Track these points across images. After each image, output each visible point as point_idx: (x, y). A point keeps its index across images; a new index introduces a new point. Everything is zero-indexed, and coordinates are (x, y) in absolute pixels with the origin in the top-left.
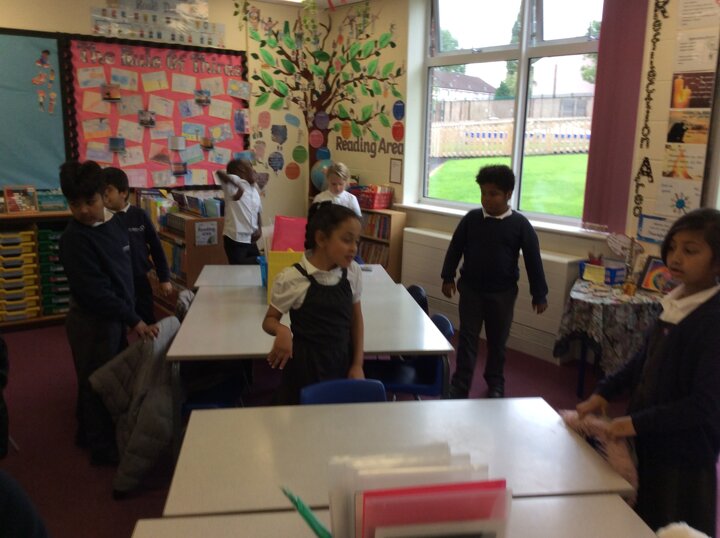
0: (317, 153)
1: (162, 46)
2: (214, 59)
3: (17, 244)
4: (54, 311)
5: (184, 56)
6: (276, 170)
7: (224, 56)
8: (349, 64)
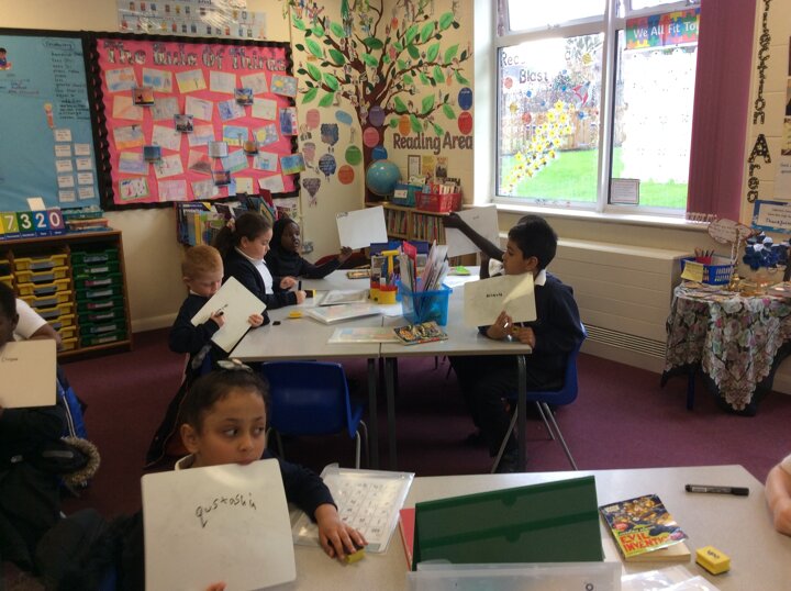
0: (372, 154)
1: (197, 41)
2: (255, 53)
3: (49, 269)
4: (93, 341)
5: (222, 51)
6: (327, 175)
7: (266, 49)
8: (406, 50)
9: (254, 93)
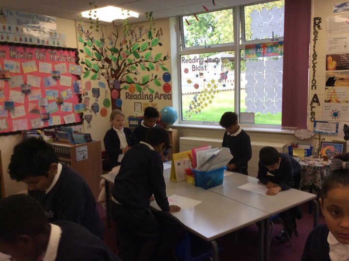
0: (115, 102)
1: (33, 46)
2: (61, 53)
5: (45, 52)
6: (95, 113)
7: (66, 52)
8: (132, 54)
9: (61, 73)
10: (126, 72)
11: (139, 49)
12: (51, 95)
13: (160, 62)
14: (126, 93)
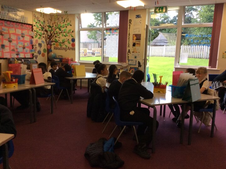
0: (49, 51)
1: (14, 22)
2: (25, 26)
5: (19, 25)
6: (39, 54)
7: (28, 25)
8: (58, 29)
9: (25, 35)
10: (55, 37)
11: (61, 27)
12: (21, 44)
13: (70, 33)
14: (54, 47)
